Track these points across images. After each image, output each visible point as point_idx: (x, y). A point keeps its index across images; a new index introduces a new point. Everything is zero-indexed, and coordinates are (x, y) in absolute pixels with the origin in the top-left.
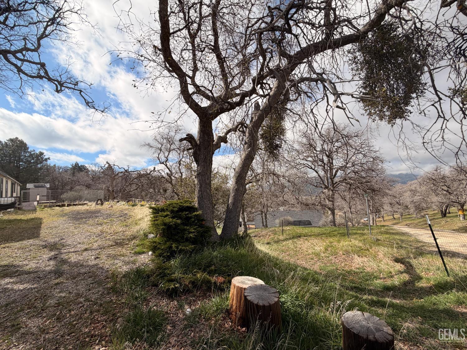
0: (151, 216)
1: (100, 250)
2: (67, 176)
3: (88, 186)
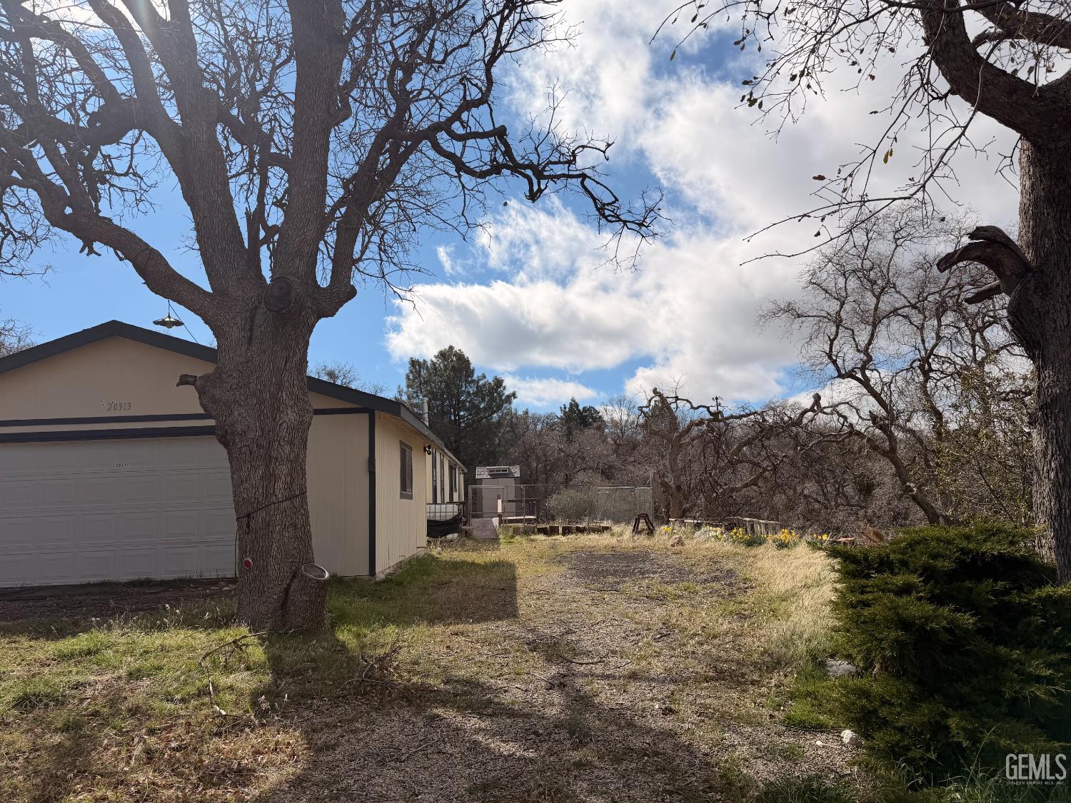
0: (839, 586)
1: (672, 687)
2: (555, 443)
3: (607, 473)
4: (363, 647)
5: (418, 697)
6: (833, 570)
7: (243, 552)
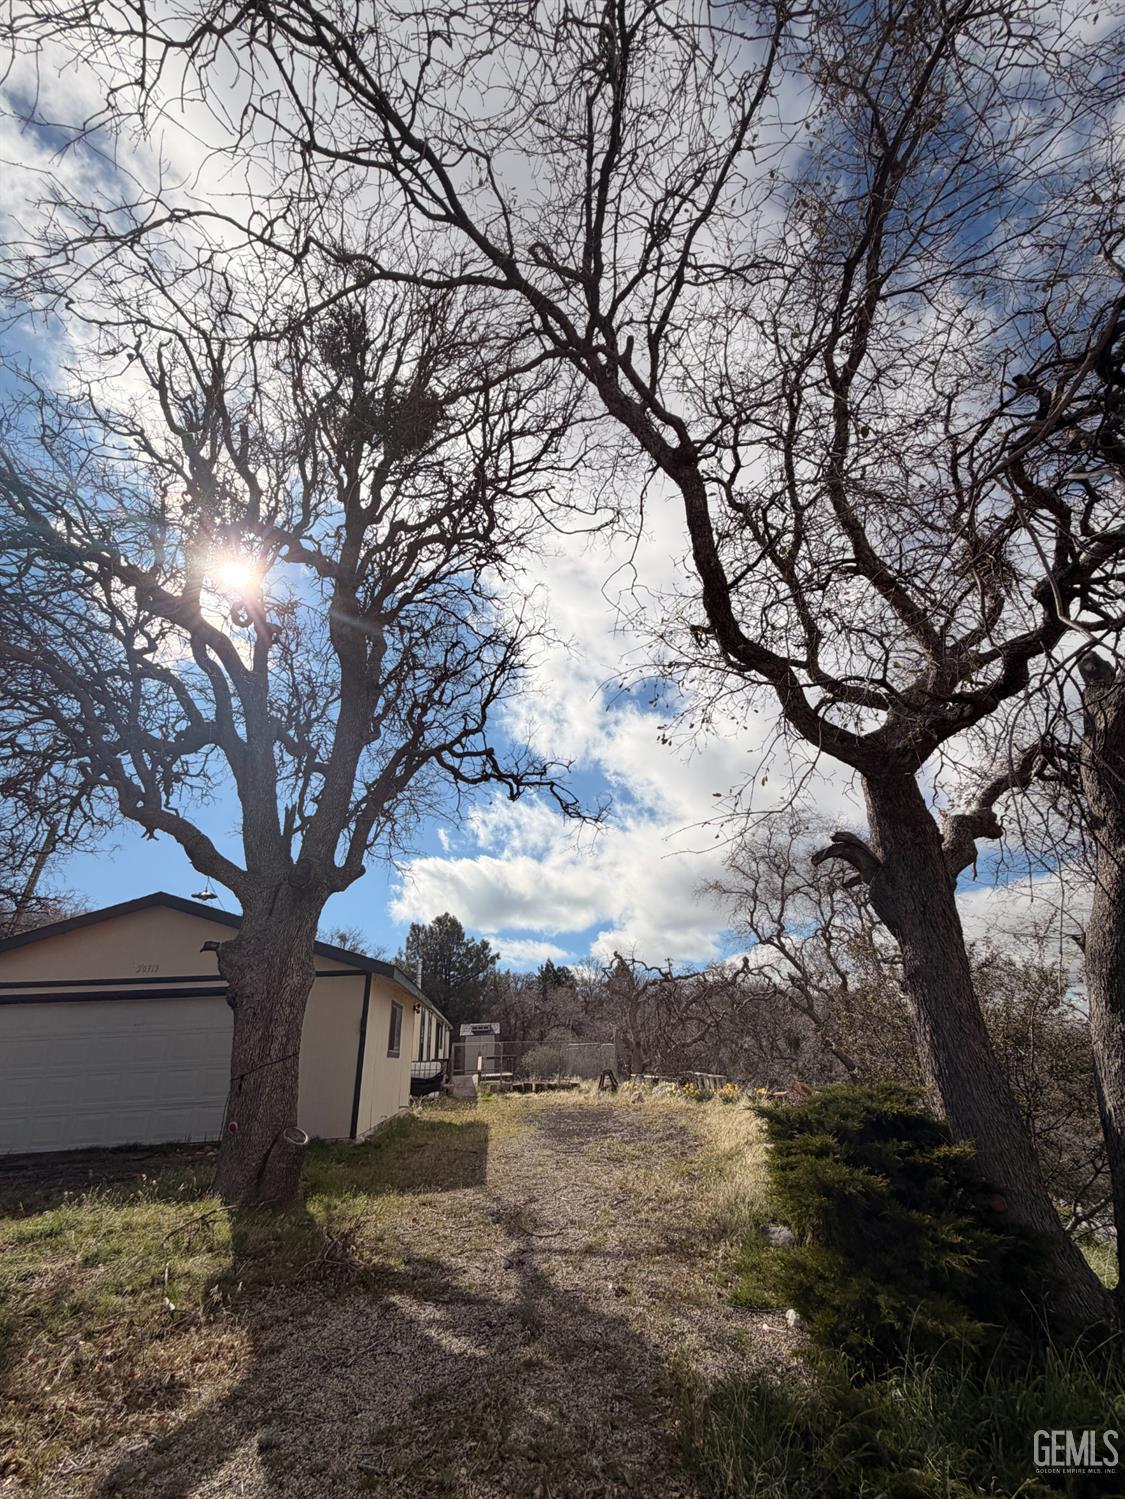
0: (769, 1146)
2: (531, 1001)
3: (577, 1030)
4: (330, 1220)
5: (377, 1281)
6: (761, 1130)
7: (231, 1116)
